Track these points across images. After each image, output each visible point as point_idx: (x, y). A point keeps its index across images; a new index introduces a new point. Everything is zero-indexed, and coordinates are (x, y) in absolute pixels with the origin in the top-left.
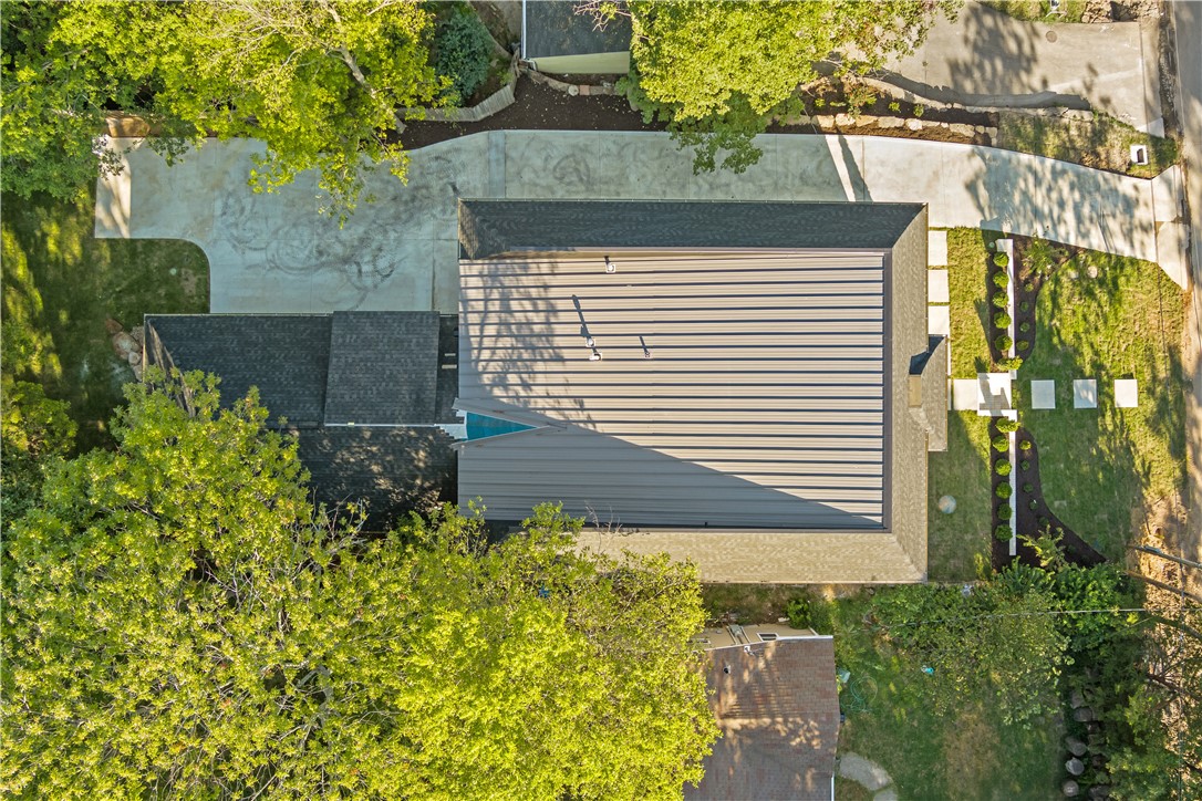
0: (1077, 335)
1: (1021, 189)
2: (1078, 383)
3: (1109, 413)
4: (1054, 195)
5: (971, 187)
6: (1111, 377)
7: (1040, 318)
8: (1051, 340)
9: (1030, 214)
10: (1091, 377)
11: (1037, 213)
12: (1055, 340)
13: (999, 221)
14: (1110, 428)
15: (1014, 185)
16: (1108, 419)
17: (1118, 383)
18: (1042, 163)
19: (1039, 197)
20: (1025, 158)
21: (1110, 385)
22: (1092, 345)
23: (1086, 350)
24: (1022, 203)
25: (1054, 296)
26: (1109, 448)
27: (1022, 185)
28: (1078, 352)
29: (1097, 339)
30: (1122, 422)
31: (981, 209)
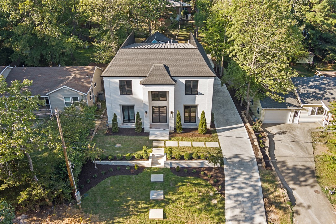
0: (182, 193)
1: (242, 173)
2: (162, 192)
3: (147, 206)
4: (243, 185)
5: (236, 156)
6: (163, 207)
7: (189, 179)
8: (179, 182)
9: (232, 176)
10: (164, 198)
11: (234, 178)
12: (180, 184)
13: (228, 164)
14: (140, 206)
15: (244, 170)
16: (144, 206)
17: (162, 210)
18: (256, 181)
19: (240, 179)
20: (257, 175)
21: (160, 207)
22: (179, 199)
23: (176, 196)
24: (236, 173)
25: (199, 184)
26: (129, 205)
27: (244, 173)
28: (175, 193)
29: (182, 201)
30: (141, 212)
31: (230, 158)
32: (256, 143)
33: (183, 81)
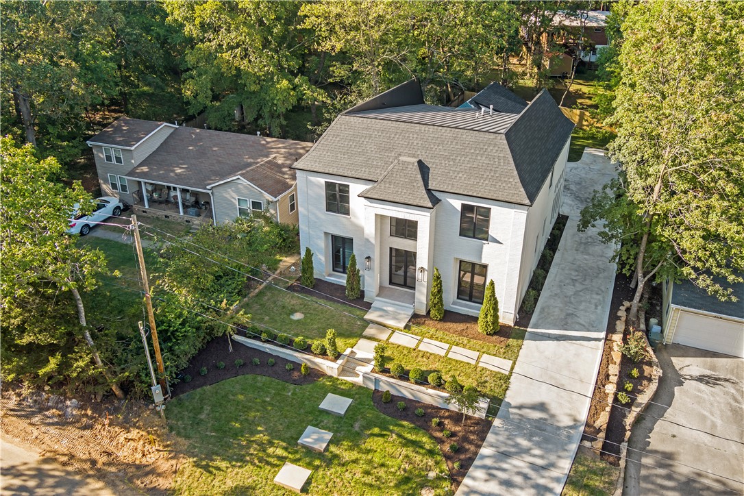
0: (368, 451)
1: (530, 449)
2: (328, 436)
3: (285, 454)
4: (518, 480)
5: (541, 407)
6: (316, 468)
7: (403, 426)
8: (376, 426)
9: (503, 449)
10: (326, 449)
11: (506, 455)
12: (376, 430)
13: (506, 418)
14: (271, 450)
15: (538, 445)
16: (280, 452)
17: (307, 473)
18: (557, 480)
19: (518, 463)
20: (565, 465)
21: (309, 465)
22: (355, 461)
23: (354, 455)
24: (517, 445)
25: (416, 444)
26: (253, 441)
27: (537, 452)
28: (355, 446)
29: (358, 470)
30: (268, 463)
31: (520, 407)
32: (610, 388)
33: (457, 204)
